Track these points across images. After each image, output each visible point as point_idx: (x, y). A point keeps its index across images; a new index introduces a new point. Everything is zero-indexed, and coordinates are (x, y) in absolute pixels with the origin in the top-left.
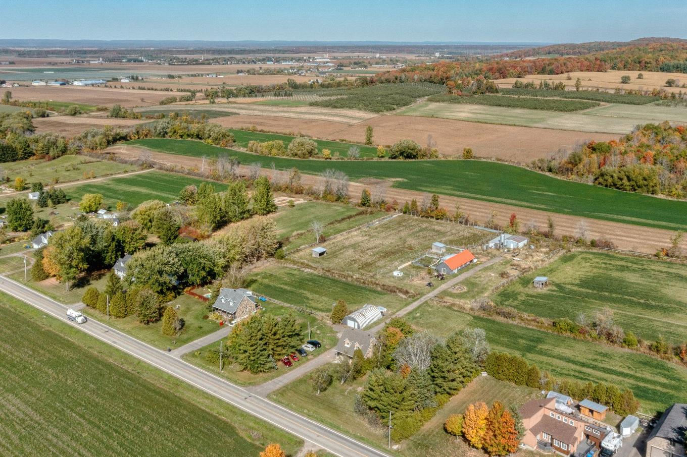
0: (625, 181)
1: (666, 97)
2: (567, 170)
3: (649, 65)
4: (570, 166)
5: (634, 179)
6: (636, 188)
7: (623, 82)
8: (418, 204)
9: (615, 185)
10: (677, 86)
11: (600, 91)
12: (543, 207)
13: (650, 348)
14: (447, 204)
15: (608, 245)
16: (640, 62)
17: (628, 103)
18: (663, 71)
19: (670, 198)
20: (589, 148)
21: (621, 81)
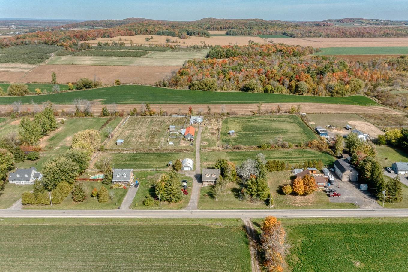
0: (205, 86)
1: (172, 48)
2: (174, 85)
3: (152, 32)
4: (175, 83)
5: (208, 85)
6: (210, 89)
7: (147, 41)
8: (137, 110)
9: (200, 89)
10: (171, 42)
11: (142, 45)
12: (186, 102)
13: (297, 146)
14: (155, 108)
15: (234, 113)
16: (147, 31)
17: (160, 51)
18: (159, 35)
19: (222, 91)
20: (179, 73)
21: (145, 40)
